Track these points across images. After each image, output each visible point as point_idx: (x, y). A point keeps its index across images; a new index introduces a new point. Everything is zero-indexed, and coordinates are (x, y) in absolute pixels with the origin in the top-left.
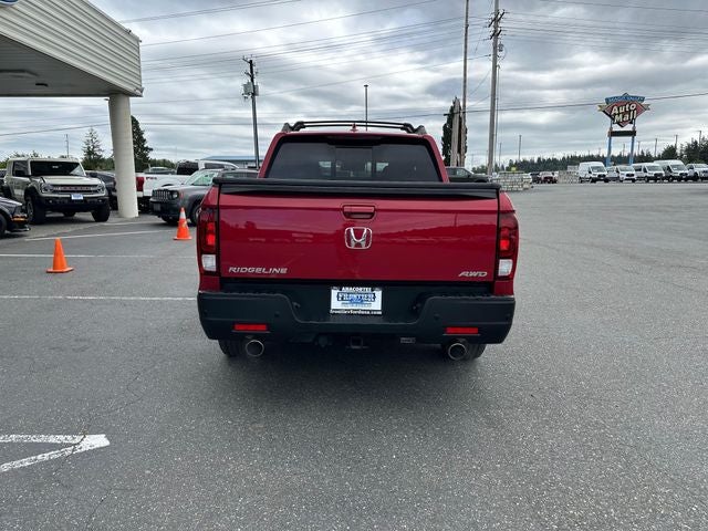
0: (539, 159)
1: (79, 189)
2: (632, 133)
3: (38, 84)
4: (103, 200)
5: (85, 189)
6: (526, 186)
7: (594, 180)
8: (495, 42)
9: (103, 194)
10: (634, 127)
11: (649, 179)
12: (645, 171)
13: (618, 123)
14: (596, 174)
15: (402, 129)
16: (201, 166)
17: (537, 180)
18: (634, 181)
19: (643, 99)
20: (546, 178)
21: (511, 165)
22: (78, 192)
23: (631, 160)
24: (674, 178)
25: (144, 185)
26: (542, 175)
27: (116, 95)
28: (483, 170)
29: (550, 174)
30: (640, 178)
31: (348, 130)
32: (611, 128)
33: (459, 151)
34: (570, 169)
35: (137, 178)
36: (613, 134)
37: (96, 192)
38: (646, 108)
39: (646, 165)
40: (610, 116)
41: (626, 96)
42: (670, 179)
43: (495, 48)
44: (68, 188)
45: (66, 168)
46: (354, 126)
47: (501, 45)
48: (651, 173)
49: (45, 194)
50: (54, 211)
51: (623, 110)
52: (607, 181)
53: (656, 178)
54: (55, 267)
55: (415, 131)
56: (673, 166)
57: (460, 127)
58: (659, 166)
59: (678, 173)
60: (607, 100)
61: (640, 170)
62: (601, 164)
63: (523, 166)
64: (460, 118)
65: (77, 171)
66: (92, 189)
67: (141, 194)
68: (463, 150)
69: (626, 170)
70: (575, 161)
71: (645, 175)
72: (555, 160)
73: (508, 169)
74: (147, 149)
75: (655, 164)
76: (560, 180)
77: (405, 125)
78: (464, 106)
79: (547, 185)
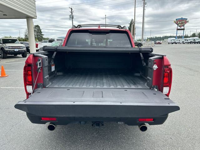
0: (156, 37)
1: (17, 47)
2: (184, 29)
3: (4, 15)
4: (25, 51)
5: (19, 47)
6: (153, 45)
7: (172, 43)
8: (144, 2)
9: (25, 49)
10: (184, 28)
11: (189, 43)
12: (188, 41)
13: (179, 26)
14: (173, 41)
15: (117, 27)
16: (56, 40)
17: (156, 43)
18: (184, 43)
19: (187, 19)
20: (158, 43)
21: (148, 39)
22: (17, 48)
23: (183, 37)
24: (196, 43)
25: (38, 46)
26: (157, 42)
27: (28, 18)
28: (140, 40)
29: (159, 41)
30: (186, 43)
31: (97, 28)
32: (177, 28)
33: (133, 35)
34: (165, 40)
35: (36, 44)
36: (178, 29)
37: (22, 48)
38: (188, 22)
39: (188, 39)
40: (177, 24)
41: (182, 18)
42: (195, 43)
43: (144, 4)
44: (13, 47)
45: (13, 41)
46: (99, 27)
47: (146, 3)
48: (189, 41)
49: (6, 49)
50: (9, 54)
51: (181, 22)
52: (176, 43)
53: (191, 43)
54: (2, 75)
55: (122, 28)
56: (196, 39)
57: (133, 27)
58: (191, 39)
59: (197, 41)
60: (176, 19)
61: (186, 40)
62: (174, 38)
63: (151, 39)
64: (133, 25)
65: (17, 42)
66: (21, 47)
67: (37, 49)
68: (134, 34)
69: (182, 40)
70: (167, 37)
71: (187, 42)
72: (160, 37)
73: (147, 40)
74: (42, 35)
75: (191, 38)
76: (163, 43)
77: (118, 26)
78: (135, 21)
79: (158, 45)
